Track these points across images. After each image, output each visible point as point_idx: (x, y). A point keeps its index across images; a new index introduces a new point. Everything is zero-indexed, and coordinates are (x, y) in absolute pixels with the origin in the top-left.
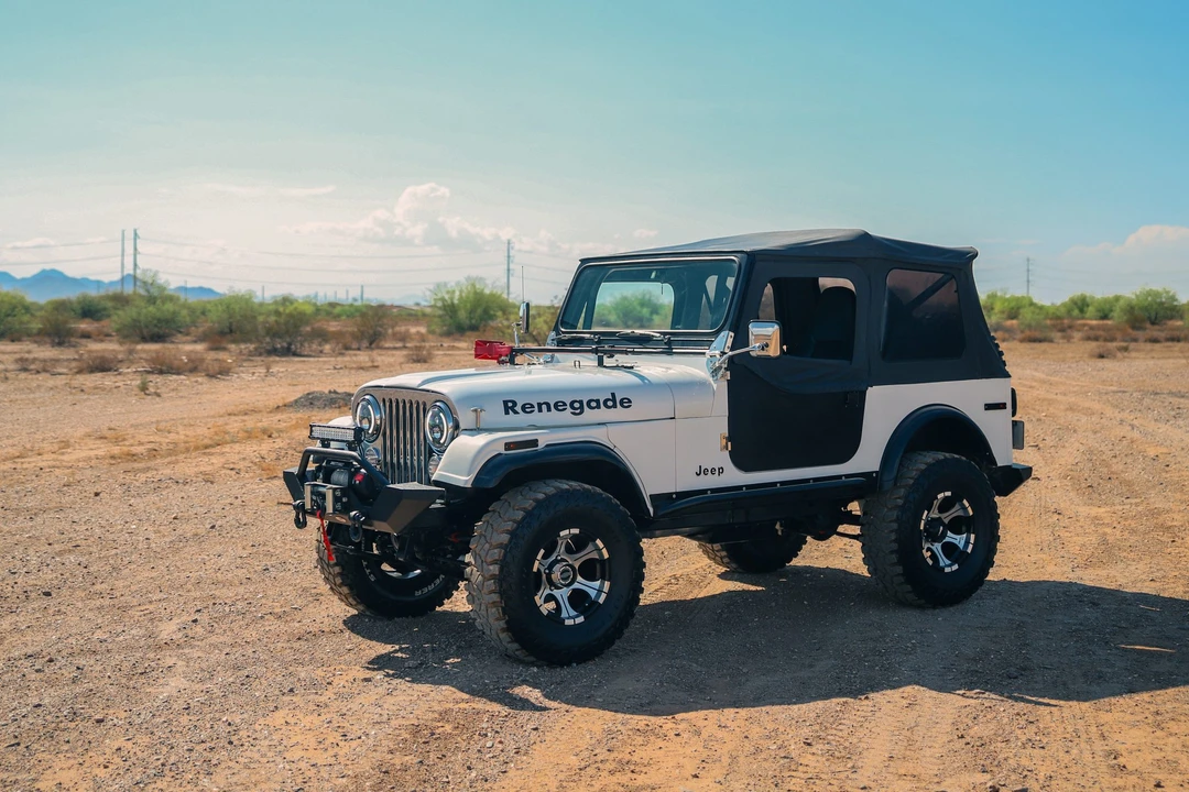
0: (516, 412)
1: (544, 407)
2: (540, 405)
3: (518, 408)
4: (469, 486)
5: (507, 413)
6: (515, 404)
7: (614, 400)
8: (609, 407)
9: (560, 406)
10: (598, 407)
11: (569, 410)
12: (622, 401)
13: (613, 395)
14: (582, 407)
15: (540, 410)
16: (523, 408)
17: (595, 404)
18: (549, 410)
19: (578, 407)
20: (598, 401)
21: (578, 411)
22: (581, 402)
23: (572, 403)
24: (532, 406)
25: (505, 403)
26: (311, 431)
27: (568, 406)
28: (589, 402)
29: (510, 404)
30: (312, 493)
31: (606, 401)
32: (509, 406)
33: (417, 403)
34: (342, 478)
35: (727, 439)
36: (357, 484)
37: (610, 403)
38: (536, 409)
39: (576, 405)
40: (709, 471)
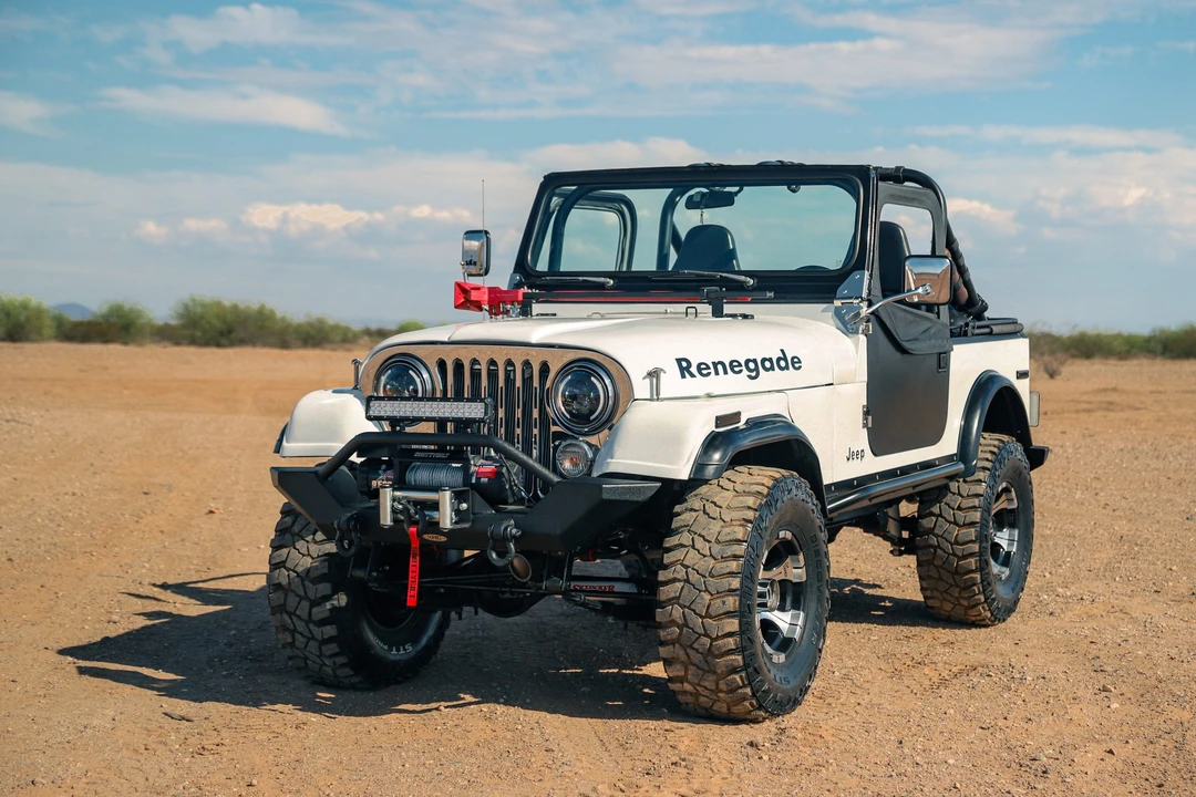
0: (692, 375)
1: (720, 367)
2: (715, 364)
3: (694, 369)
4: (685, 478)
5: (683, 376)
6: (689, 364)
7: (785, 359)
8: (781, 369)
9: (734, 366)
10: (772, 368)
11: (745, 372)
13: (782, 351)
14: (757, 369)
15: (717, 373)
16: (699, 369)
18: (726, 372)
19: (755, 367)
20: (770, 360)
21: (754, 374)
22: (755, 361)
23: (747, 361)
24: (708, 368)
25: (679, 361)
26: (368, 409)
27: (744, 368)
28: (764, 360)
29: (684, 364)
31: (779, 359)
33: (527, 364)
34: (441, 476)
35: (866, 413)
36: (484, 484)
37: (783, 364)
38: (712, 370)
39: (752, 365)
40: (854, 455)
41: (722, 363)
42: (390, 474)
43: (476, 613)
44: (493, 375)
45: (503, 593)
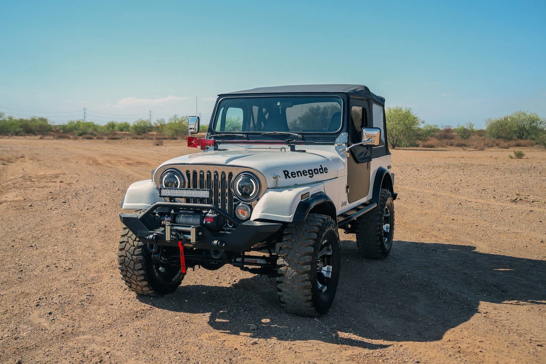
0: (290, 177)
1: (299, 173)
2: (297, 172)
3: (290, 175)
4: (291, 221)
5: (286, 178)
6: (288, 173)
7: (322, 169)
8: (321, 173)
9: (304, 173)
10: (318, 173)
11: (308, 175)
12: (325, 168)
13: (321, 166)
15: (298, 176)
16: (292, 175)
17: (316, 171)
18: (301, 176)
19: (312, 173)
20: (317, 169)
21: (311, 176)
22: (311, 170)
23: (309, 170)
24: (295, 174)
25: (284, 172)
26: (160, 193)
27: (308, 173)
28: (315, 170)
29: (286, 173)
30: (171, 230)
31: (320, 169)
32: (286, 174)
33: (223, 173)
34: (191, 220)
35: (347, 187)
36: (209, 224)
37: (321, 171)
38: (297, 175)
39: (311, 172)
40: (344, 204)
41: (300, 172)
42: (169, 219)
43: (199, 268)
44: (209, 177)
45: (211, 262)
